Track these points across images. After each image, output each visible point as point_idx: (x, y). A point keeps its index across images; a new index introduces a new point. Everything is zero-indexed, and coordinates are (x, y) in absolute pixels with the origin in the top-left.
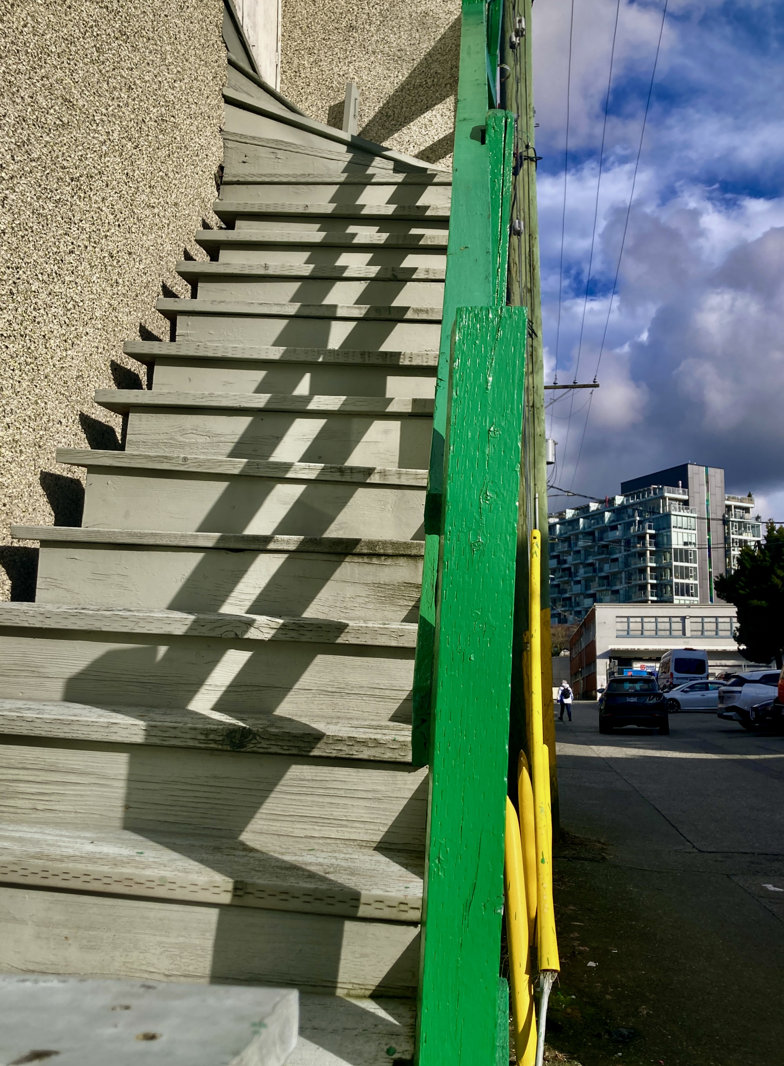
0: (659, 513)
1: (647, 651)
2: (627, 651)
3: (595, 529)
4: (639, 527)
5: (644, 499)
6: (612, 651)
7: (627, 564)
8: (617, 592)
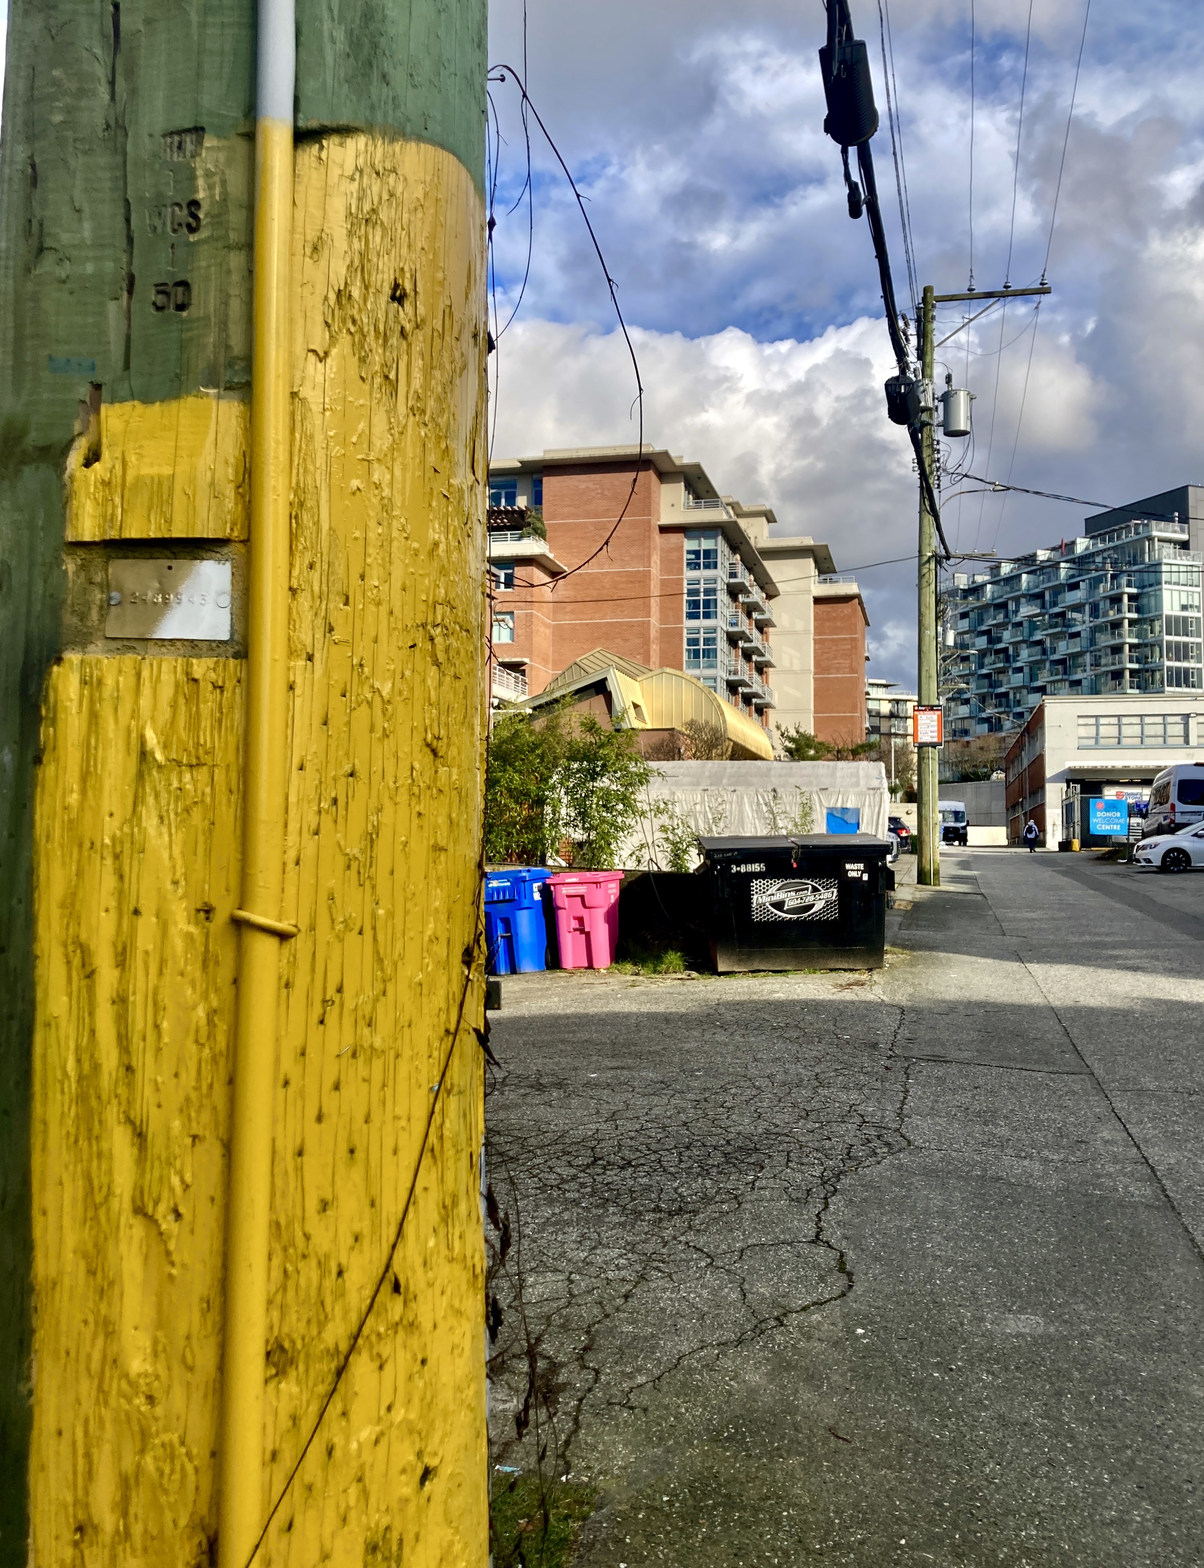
0: (1143, 563)
1: (1126, 771)
2: (1094, 771)
3: (1046, 589)
4: (1112, 584)
5: (1120, 542)
6: (1072, 770)
7: (1092, 641)
8: (1078, 683)
